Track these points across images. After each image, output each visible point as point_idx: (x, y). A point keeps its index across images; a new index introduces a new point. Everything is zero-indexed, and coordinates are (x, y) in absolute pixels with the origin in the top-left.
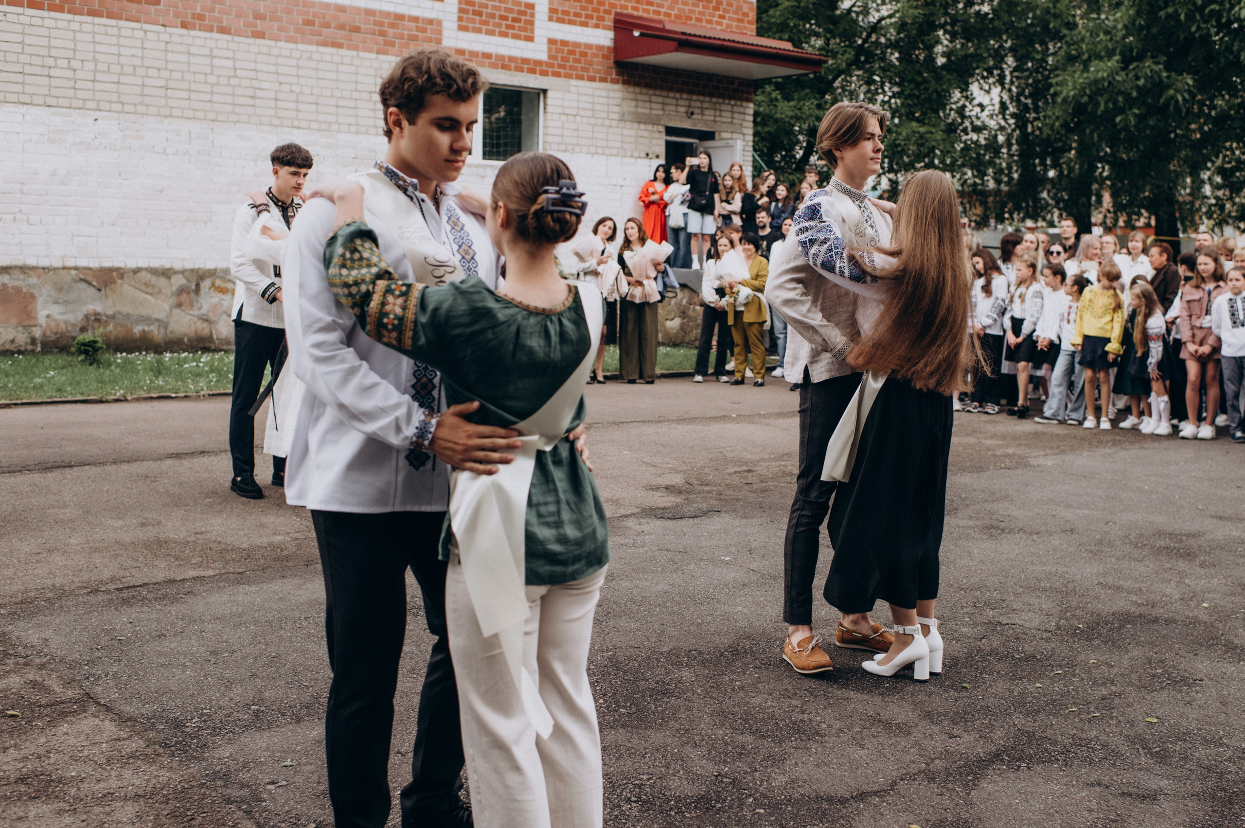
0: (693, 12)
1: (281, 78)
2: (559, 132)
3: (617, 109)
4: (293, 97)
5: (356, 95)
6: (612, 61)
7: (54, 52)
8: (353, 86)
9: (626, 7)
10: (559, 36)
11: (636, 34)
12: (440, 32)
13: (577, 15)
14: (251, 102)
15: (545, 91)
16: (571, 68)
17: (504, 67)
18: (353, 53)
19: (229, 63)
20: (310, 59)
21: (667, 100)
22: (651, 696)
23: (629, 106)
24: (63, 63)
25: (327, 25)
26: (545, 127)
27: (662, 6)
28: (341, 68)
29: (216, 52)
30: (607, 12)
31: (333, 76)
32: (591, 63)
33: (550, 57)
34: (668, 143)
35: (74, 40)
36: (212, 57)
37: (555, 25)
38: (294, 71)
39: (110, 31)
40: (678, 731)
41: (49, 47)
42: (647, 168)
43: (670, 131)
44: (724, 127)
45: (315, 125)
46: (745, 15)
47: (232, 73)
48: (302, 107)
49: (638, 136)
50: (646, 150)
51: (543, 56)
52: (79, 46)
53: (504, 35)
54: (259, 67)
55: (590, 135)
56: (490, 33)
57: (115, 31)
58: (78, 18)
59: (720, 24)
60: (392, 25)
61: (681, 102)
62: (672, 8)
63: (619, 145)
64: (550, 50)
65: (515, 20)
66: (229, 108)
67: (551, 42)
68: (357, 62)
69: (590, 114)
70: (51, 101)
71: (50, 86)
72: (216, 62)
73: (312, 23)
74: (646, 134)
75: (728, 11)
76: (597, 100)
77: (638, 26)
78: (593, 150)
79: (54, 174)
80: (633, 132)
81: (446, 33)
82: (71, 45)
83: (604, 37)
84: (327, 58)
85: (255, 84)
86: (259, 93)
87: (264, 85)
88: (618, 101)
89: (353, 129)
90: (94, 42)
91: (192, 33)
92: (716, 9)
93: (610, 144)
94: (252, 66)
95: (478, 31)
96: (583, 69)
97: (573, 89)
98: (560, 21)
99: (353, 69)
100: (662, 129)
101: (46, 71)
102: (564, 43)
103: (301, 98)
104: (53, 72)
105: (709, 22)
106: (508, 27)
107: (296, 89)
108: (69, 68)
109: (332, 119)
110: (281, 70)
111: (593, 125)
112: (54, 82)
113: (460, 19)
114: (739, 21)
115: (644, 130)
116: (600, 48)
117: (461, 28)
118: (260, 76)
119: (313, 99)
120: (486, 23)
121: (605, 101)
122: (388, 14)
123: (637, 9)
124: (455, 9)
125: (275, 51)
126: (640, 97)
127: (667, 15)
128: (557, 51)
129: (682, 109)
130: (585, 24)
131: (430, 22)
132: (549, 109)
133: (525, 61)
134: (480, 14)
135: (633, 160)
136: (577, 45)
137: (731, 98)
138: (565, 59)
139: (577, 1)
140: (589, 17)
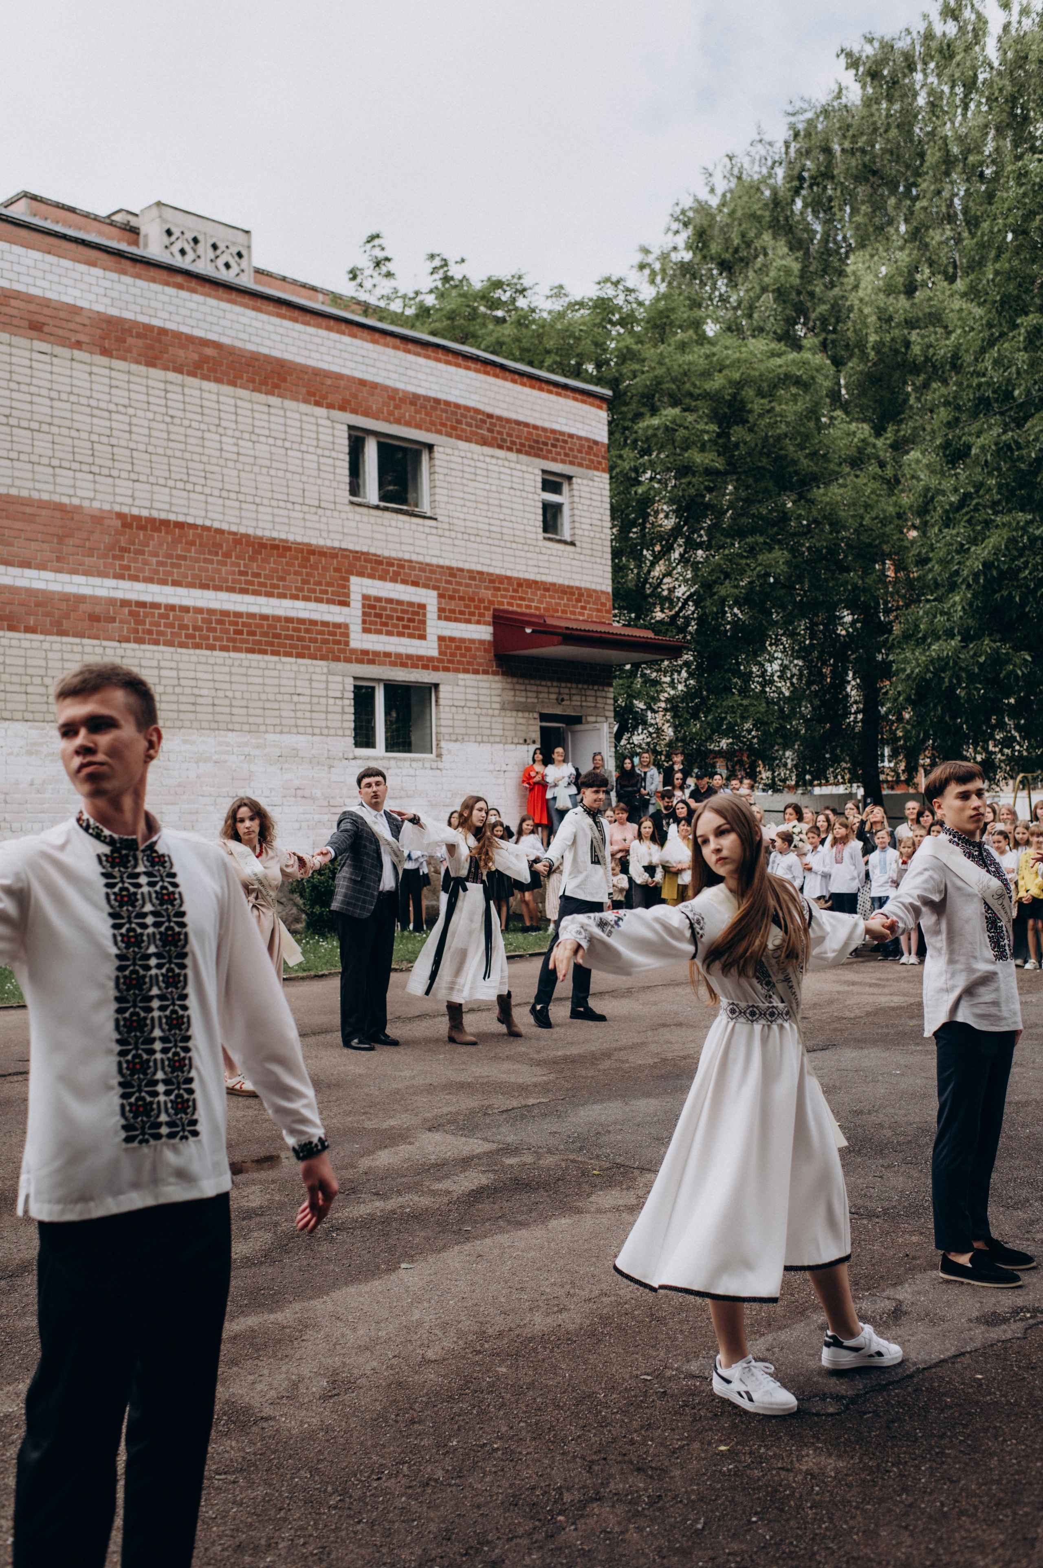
0: (559, 604)
1: (218, 685)
2: (450, 723)
3: (498, 699)
4: (227, 702)
5: (279, 697)
6: (492, 654)
7: (30, 671)
8: (276, 690)
9: (502, 603)
10: (447, 633)
11: (528, 631)
12: (347, 635)
13: (462, 613)
14: (192, 708)
15: (436, 686)
16: (459, 662)
17: (404, 665)
18: (275, 658)
19: (174, 674)
20: (240, 666)
21: (540, 689)
23: (509, 696)
24: (37, 680)
25: (253, 633)
26: (438, 719)
27: (532, 600)
28: (267, 673)
29: (163, 664)
30: (486, 609)
31: (260, 680)
32: (474, 657)
33: (440, 653)
34: (542, 729)
35: (46, 659)
36: (159, 668)
37: (443, 623)
38: (227, 678)
39: (75, 648)
41: (26, 666)
42: (525, 753)
43: (543, 717)
44: (590, 711)
45: (246, 727)
46: (604, 605)
47: (176, 682)
48: (235, 711)
49: (517, 724)
50: (523, 735)
51: (435, 653)
52: (51, 664)
53: (401, 634)
54: (199, 675)
55: (476, 724)
56: (389, 633)
57: (79, 648)
58: (49, 638)
59: (582, 614)
60: (307, 631)
61: (552, 690)
62: (541, 602)
63: (500, 732)
64: (440, 646)
65: (410, 620)
66: (175, 715)
67: (441, 639)
68: (279, 666)
69: (475, 704)
70: (28, 716)
71: (27, 702)
72: (164, 673)
73: (240, 632)
74: (523, 721)
75: (588, 602)
76: (482, 691)
77: (529, 624)
78: (479, 738)
79: (32, 784)
80: (512, 720)
81: (352, 635)
82: (43, 663)
83: (482, 632)
84: (254, 664)
85: (196, 691)
86: (200, 700)
87: (204, 692)
88: (498, 692)
89: (278, 729)
90: (62, 660)
91: (143, 647)
92: (578, 600)
93: (494, 732)
94: (192, 674)
95: (379, 632)
96: (469, 663)
97: (461, 683)
98: (448, 619)
99: (276, 673)
100: (536, 715)
101: (23, 689)
102: (452, 639)
103: (235, 703)
104: (30, 689)
105: (573, 613)
106: (404, 627)
107: (230, 694)
108: (43, 685)
109: (259, 720)
110: (218, 677)
111: (479, 715)
112: (31, 698)
113: (364, 622)
114: (599, 610)
115: (521, 718)
116: (482, 642)
117: (366, 630)
118: (200, 684)
119: (244, 703)
120: (385, 624)
121: (488, 692)
122: (301, 621)
123: (510, 604)
124: (360, 613)
125: (211, 661)
126: (517, 687)
127: (537, 608)
128: (447, 647)
129: (553, 696)
130: (468, 621)
131: (337, 625)
132: (441, 702)
133: (420, 658)
134: (379, 616)
135: (513, 747)
136: (462, 640)
137: (594, 683)
138: (453, 655)
139: (461, 598)
140: (472, 614)
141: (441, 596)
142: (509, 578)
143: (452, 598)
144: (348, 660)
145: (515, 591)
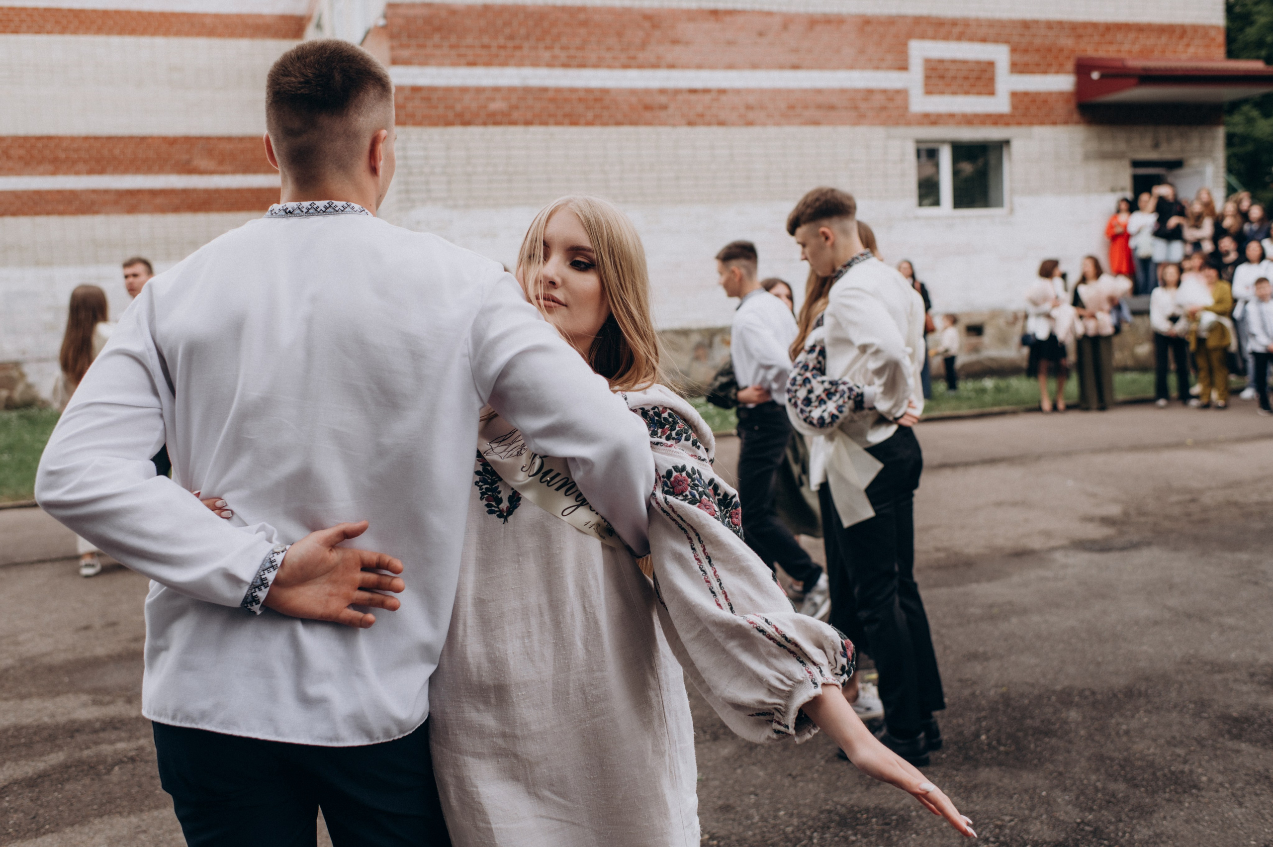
0: (1156, 45)
1: (771, 159)
2: (1023, 177)
3: (1079, 149)
6: (1072, 105)
8: (831, 159)
9: (1086, 51)
10: (1021, 87)
11: (1095, 75)
12: (907, 100)
13: (1038, 65)
15: (1008, 142)
16: (1034, 115)
17: (968, 124)
18: (831, 128)
20: (794, 139)
21: (1132, 134)
22: (1033, 735)
23: (1093, 145)
25: (807, 107)
26: (1009, 174)
27: (1123, 44)
28: (821, 143)
29: (716, 144)
30: (1068, 58)
31: (814, 151)
32: (1052, 109)
33: (1012, 108)
34: (1134, 175)
36: (712, 147)
37: (1016, 78)
40: (1051, 774)
43: (1136, 164)
44: (1193, 153)
46: (1213, 40)
49: (1103, 173)
50: (1110, 183)
51: (1006, 109)
53: (966, 93)
55: (1053, 177)
56: (954, 93)
58: (607, 129)
59: (1185, 53)
60: (866, 99)
61: (1145, 135)
62: (1134, 43)
63: (1082, 183)
64: (1011, 102)
65: (978, 78)
66: (729, 189)
67: (1014, 95)
69: (1053, 157)
74: (1111, 169)
75: (1194, 39)
76: (1060, 143)
77: (1098, 68)
78: (1057, 191)
80: (1098, 169)
81: (913, 100)
83: (1065, 82)
84: (809, 135)
85: (749, 166)
88: (1080, 142)
91: (696, 129)
92: (1181, 37)
93: (1075, 183)
94: (746, 151)
95: (943, 93)
96: (1045, 115)
97: (1036, 135)
98: (1021, 72)
99: (830, 143)
100: (1127, 163)
102: (1026, 94)
105: (1174, 52)
106: (971, 85)
110: (770, 151)
111: (1056, 168)
113: (926, 85)
114: (1206, 46)
115: (1109, 166)
116: (1061, 94)
117: (928, 93)
118: (754, 159)
120: (950, 85)
121: (1067, 142)
122: (859, 90)
123: (1095, 50)
124: (921, 77)
126: (1103, 135)
127: (1129, 51)
128: (1021, 102)
129: (1147, 142)
130: (1045, 72)
131: (898, 92)
132: (1013, 157)
133: (988, 115)
134: (943, 77)
135: (1097, 196)
136: (1038, 94)
137: (1198, 124)
138: (1027, 108)
139: (1038, 50)
140: (1050, 65)
141: (1014, 50)
142: (1095, 25)
143: (1026, 51)
144: (908, 124)
145: (1103, 35)
